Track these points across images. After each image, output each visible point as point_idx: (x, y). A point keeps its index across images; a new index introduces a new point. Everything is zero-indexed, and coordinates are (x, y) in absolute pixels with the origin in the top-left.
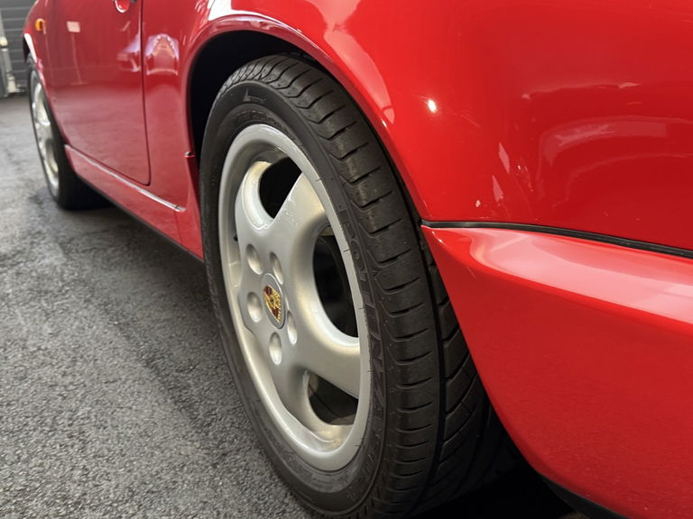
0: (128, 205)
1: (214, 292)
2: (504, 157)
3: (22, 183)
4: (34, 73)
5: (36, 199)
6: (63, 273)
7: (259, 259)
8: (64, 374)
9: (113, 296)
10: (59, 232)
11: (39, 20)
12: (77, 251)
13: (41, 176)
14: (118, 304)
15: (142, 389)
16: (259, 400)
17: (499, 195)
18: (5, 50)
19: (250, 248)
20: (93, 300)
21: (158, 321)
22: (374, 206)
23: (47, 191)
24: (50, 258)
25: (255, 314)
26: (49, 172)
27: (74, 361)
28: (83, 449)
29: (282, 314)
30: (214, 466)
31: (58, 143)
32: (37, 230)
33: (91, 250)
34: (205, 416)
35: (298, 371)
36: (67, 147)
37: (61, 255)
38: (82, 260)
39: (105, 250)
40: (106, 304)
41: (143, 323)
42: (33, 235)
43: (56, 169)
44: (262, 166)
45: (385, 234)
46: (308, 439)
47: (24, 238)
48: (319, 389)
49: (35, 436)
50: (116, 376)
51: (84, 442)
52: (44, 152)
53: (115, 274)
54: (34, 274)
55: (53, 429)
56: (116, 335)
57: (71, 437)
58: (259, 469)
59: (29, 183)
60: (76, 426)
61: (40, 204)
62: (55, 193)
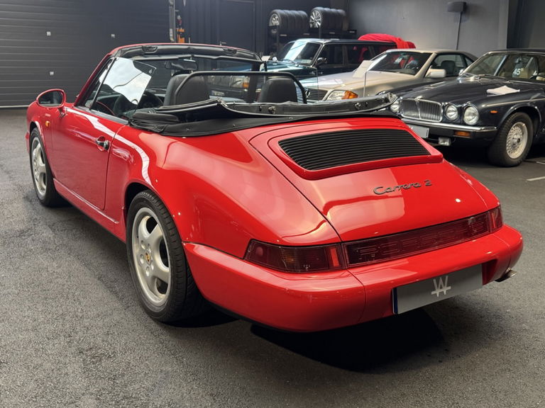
0: (81, 207)
1: (128, 254)
2: (193, 228)
5: (27, 198)
6: (54, 241)
7: (145, 245)
8: (67, 281)
9: (80, 252)
10: (46, 219)
11: (48, 122)
12: (58, 230)
14: (83, 256)
15: (98, 287)
16: (142, 289)
19: (142, 241)
20: (72, 254)
21: (101, 263)
23: (34, 195)
25: (142, 261)
26: (38, 187)
27: (70, 277)
28: (80, 304)
29: (150, 261)
30: (125, 309)
31: (48, 177)
32: (34, 217)
33: (65, 230)
34: (122, 296)
35: (154, 277)
36: (54, 179)
38: (62, 235)
39: (71, 230)
40: (78, 256)
41: (95, 264)
42: (33, 220)
44: (148, 217)
46: (156, 299)
47: (30, 222)
48: (162, 285)
49: (62, 300)
50: (87, 283)
51: (80, 302)
53: (79, 243)
54: (41, 240)
55: (68, 298)
56: (84, 268)
57: (75, 300)
58: (140, 310)
59: (20, 188)
60: (76, 298)
61: (31, 201)
62: (40, 198)
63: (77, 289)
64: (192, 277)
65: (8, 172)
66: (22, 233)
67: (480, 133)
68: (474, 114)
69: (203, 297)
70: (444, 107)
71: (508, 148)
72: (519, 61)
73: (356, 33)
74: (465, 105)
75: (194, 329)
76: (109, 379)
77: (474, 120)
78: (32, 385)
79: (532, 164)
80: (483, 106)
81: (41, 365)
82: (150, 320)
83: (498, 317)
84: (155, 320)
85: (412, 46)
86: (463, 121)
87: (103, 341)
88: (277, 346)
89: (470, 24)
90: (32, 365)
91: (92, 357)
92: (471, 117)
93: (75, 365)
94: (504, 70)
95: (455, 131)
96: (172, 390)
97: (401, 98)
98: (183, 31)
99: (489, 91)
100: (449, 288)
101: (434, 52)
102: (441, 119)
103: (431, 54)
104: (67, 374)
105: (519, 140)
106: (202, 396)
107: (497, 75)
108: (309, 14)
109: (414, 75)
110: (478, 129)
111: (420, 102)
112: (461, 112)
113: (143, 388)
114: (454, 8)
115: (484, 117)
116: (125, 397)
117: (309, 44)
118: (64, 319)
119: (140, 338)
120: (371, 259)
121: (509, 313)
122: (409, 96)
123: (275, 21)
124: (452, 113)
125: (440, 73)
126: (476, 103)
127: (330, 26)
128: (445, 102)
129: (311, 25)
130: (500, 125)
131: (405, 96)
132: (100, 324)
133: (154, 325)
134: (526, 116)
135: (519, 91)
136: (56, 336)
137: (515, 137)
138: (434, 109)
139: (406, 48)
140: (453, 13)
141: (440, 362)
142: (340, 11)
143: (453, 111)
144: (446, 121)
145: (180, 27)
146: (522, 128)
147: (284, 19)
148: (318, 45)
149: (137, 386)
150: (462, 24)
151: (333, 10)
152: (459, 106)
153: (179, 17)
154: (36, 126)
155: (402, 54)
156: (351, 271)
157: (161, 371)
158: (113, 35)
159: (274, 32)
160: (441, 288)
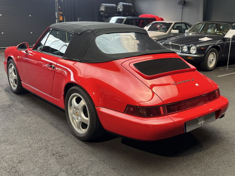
6: (25, 109)
7: (75, 109)
12: (25, 104)
14: (41, 115)
16: (73, 127)
17: (100, 103)
19: (74, 107)
20: (35, 114)
25: (74, 116)
34: (63, 131)
35: (80, 122)
36: (22, 82)
37: (22, 105)
40: (38, 115)
44: (76, 97)
45: (92, 107)
46: (81, 131)
49: (38, 134)
60: (43, 132)
61: (8, 92)
62: (13, 90)
63: (43, 129)
66: (9, 106)
67: (197, 57)
68: (194, 49)
69: (104, 129)
70: (181, 47)
71: (208, 63)
72: (211, 26)
73: (137, 14)
74: (190, 46)
76: (69, 165)
77: (194, 52)
78: (37, 169)
79: (218, 70)
80: (198, 46)
81: (38, 161)
82: (78, 140)
83: (219, 133)
85: (162, 20)
86: (190, 52)
87: (61, 150)
88: (134, 148)
89: (187, 10)
90: (34, 161)
91: (59, 156)
92: (193, 51)
93: (52, 160)
94: (204, 30)
95: (187, 57)
96: (96, 168)
97: (163, 43)
98: (62, 13)
99: (200, 39)
100: (204, 121)
101: (173, 22)
102: (180, 51)
103: (172, 23)
104: (50, 164)
105: (213, 60)
106: (109, 169)
107: (201, 32)
108: (117, 5)
109: (166, 32)
110: (196, 55)
111: (171, 44)
112: (189, 48)
113: (84, 167)
114: (179, 3)
115: (199, 51)
116: (78, 172)
117: (118, 19)
118: (42, 142)
119: (76, 148)
120: (175, 111)
121: (222, 131)
122: (166, 42)
123: (102, 9)
124: (185, 49)
125: (177, 31)
126: (195, 45)
127: (127, 11)
128: (182, 44)
129: (118, 11)
130: (205, 54)
131: (164, 42)
132: (58, 143)
133: (81, 142)
134: (215, 50)
135: (212, 39)
136: (41, 149)
137: (211, 58)
138: (178, 48)
139: (160, 21)
140: (180, 5)
141: (200, 151)
142: (130, 4)
143: (185, 48)
144: (182, 52)
145: (60, 12)
146: (214, 55)
147: (106, 8)
148: (123, 20)
149: (82, 167)
150: (183, 10)
151: (127, 4)
152: (188, 46)
153: (60, 7)
154: (11, 58)
155: (160, 23)
156: (168, 116)
157: (90, 160)
158: (30, 15)
159: (102, 13)
160: (201, 121)
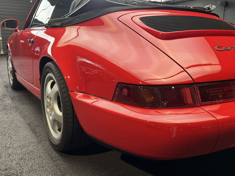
1: (42, 107)
3: (2, 82)
4: (9, 53)
5: (6, 87)
6: (11, 105)
7: (49, 99)
8: (9, 126)
9: (23, 111)
10: (11, 95)
11: (12, 41)
12: (15, 100)
13: (8, 80)
14: (23, 113)
15: (26, 129)
16: (49, 129)
18: (1, 41)
19: (48, 96)
20: (18, 111)
21: (33, 116)
22: (64, 89)
23: (9, 84)
24: (8, 101)
25: (48, 110)
26: (10, 79)
27: (11, 123)
28: (11, 139)
29: (52, 109)
30: (38, 143)
31: (14, 72)
32: (5, 94)
33: (19, 100)
34: (39, 135)
35: (55, 121)
36: (16, 73)
37: (11, 101)
38: (16, 102)
39: (23, 100)
40: (21, 112)
41: (29, 117)
42: (5, 96)
43: (12, 79)
44: (52, 81)
45: (65, 93)
46: (56, 136)
47: (2, 96)
50: (20, 127)
51: (11, 138)
52: (10, 74)
53: (24, 106)
54: (4, 105)
55: (5, 136)
56: (22, 119)
57: (9, 137)
59: (5, 82)
60: (10, 135)
62: (11, 85)
63: (12, 130)
64: (77, 118)
65: (2, 76)
69: (85, 133)
75: (81, 157)
82: (52, 150)
84: (55, 150)
87: (17, 164)
119: (43, 162)
140: (221, 7)
150: (225, 12)
